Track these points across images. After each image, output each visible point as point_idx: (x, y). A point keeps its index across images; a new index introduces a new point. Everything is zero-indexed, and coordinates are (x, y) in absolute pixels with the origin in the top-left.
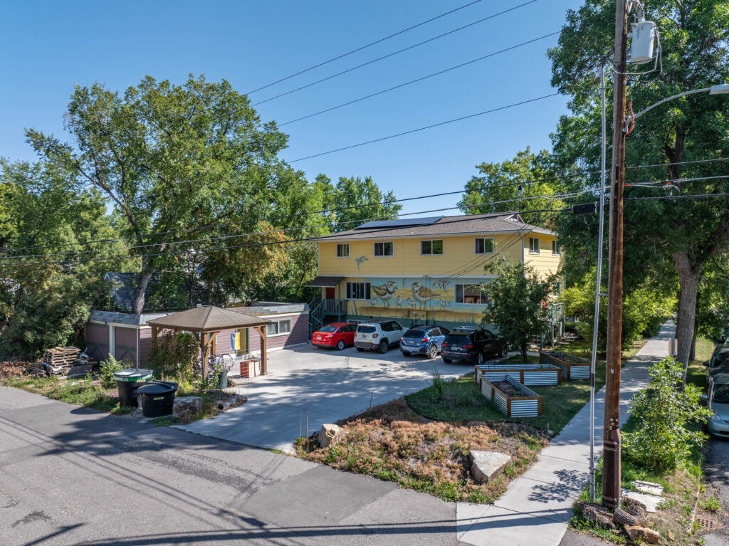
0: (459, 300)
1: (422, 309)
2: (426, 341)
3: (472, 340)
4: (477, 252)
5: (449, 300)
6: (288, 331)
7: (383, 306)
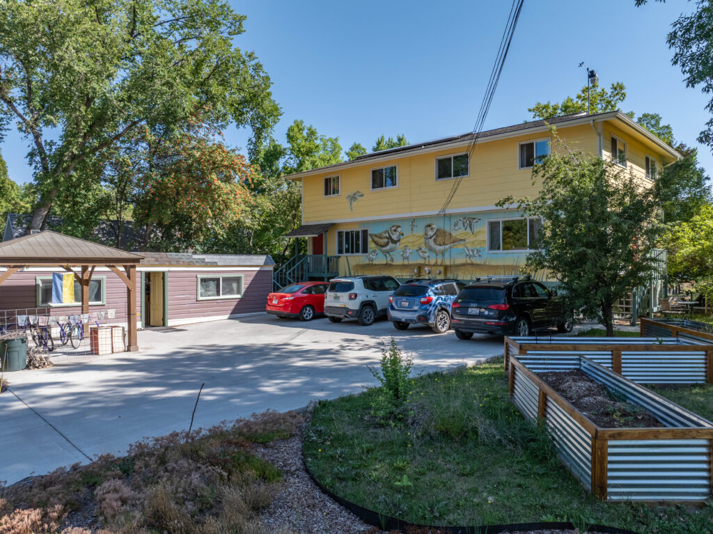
0: (494, 245)
1: (439, 263)
2: (429, 302)
3: (508, 295)
4: (522, 166)
5: (478, 247)
6: (239, 292)
7: (385, 262)
